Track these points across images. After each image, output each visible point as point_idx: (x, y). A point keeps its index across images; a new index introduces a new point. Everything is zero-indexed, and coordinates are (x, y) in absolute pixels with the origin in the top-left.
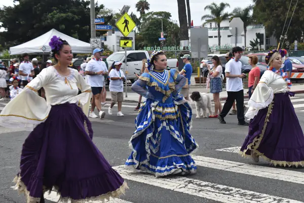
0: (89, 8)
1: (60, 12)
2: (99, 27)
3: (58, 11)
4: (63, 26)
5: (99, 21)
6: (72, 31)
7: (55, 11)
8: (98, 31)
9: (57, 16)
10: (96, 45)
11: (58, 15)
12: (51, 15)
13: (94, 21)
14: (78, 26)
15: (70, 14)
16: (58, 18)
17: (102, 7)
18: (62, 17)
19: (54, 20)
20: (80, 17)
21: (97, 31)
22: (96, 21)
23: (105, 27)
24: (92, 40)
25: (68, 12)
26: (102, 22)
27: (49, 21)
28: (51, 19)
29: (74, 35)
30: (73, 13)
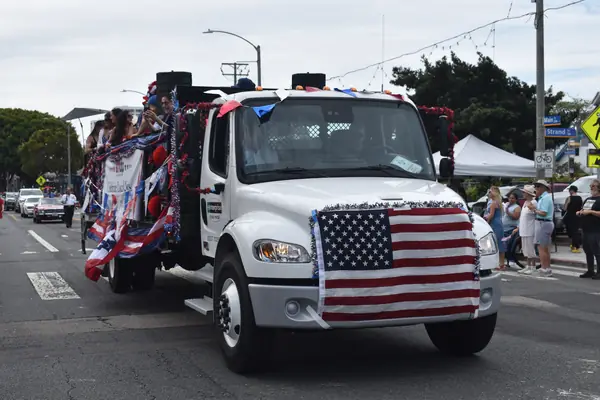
0: (535, 99)
1: (484, 106)
2: (550, 132)
3: (479, 104)
4: (488, 131)
5: (550, 120)
6: (503, 138)
7: (473, 104)
8: (550, 138)
9: (477, 112)
10: (544, 164)
11: (478, 110)
12: (467, 112)
13: (542, 121)
14: (515, 129)
15: (500, 109)
16: (479, 116)
17: (560, 95)
18: (485, 114)
19: (471, 119)
20: (519, 114)
21: (546, 138)
22: (546, 120)
23: (563, 132)
24: (537, 154)
25: (498, 105)
26: (556, 122)
27: (463, 122)
28: (468, 118)
29: (505, 146)
30: (507, 107)
